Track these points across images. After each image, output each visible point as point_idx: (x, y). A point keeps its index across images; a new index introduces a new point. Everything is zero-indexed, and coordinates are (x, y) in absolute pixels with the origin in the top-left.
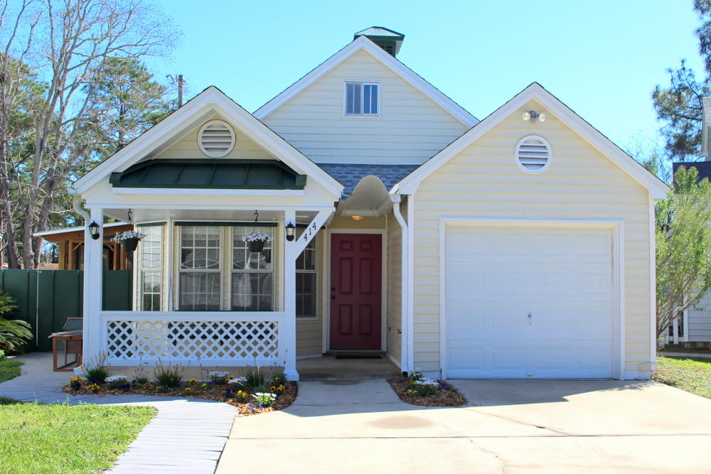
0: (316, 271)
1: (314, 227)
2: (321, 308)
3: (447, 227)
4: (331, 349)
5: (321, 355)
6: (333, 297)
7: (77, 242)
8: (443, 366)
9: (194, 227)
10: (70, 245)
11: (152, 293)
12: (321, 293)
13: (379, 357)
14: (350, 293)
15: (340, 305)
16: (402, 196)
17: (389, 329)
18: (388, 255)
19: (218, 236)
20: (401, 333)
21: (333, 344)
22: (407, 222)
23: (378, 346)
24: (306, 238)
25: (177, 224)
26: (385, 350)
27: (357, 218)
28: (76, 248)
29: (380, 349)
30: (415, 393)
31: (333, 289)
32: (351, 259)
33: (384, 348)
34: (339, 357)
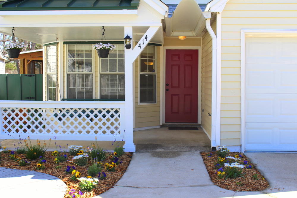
0: (156, 73)
1: (146, 38)
2: (159, 97)
3: (246, 38)
4: (166, 122)
5: (160, 127)
6: (167, 90)
7: (29, 59)
8: (243, 143)
9: (76, 45)
10: (26, 61)
11: (53, 88)
12: (159, 87)
13: (196, 128)
14: (178, 87)
15: (172, 95)
16: (212, 13)
17: (203, 111)
18: (202, 63)
19: (91, 51)
20: (211, 115)
21: (167, 119)
22: (216, 34)
23: (196, 121)
24: (140, 46)
25: (64, 43)
26: (200, 124)
27: (181, 38)
28: (29, 62)
29: (197, 123)
30: (224, 175)
31: (167, 85)
32: (179, 66)
33: (199, 122)
34: (171, 128)
